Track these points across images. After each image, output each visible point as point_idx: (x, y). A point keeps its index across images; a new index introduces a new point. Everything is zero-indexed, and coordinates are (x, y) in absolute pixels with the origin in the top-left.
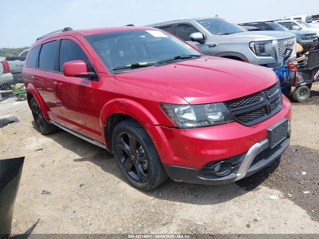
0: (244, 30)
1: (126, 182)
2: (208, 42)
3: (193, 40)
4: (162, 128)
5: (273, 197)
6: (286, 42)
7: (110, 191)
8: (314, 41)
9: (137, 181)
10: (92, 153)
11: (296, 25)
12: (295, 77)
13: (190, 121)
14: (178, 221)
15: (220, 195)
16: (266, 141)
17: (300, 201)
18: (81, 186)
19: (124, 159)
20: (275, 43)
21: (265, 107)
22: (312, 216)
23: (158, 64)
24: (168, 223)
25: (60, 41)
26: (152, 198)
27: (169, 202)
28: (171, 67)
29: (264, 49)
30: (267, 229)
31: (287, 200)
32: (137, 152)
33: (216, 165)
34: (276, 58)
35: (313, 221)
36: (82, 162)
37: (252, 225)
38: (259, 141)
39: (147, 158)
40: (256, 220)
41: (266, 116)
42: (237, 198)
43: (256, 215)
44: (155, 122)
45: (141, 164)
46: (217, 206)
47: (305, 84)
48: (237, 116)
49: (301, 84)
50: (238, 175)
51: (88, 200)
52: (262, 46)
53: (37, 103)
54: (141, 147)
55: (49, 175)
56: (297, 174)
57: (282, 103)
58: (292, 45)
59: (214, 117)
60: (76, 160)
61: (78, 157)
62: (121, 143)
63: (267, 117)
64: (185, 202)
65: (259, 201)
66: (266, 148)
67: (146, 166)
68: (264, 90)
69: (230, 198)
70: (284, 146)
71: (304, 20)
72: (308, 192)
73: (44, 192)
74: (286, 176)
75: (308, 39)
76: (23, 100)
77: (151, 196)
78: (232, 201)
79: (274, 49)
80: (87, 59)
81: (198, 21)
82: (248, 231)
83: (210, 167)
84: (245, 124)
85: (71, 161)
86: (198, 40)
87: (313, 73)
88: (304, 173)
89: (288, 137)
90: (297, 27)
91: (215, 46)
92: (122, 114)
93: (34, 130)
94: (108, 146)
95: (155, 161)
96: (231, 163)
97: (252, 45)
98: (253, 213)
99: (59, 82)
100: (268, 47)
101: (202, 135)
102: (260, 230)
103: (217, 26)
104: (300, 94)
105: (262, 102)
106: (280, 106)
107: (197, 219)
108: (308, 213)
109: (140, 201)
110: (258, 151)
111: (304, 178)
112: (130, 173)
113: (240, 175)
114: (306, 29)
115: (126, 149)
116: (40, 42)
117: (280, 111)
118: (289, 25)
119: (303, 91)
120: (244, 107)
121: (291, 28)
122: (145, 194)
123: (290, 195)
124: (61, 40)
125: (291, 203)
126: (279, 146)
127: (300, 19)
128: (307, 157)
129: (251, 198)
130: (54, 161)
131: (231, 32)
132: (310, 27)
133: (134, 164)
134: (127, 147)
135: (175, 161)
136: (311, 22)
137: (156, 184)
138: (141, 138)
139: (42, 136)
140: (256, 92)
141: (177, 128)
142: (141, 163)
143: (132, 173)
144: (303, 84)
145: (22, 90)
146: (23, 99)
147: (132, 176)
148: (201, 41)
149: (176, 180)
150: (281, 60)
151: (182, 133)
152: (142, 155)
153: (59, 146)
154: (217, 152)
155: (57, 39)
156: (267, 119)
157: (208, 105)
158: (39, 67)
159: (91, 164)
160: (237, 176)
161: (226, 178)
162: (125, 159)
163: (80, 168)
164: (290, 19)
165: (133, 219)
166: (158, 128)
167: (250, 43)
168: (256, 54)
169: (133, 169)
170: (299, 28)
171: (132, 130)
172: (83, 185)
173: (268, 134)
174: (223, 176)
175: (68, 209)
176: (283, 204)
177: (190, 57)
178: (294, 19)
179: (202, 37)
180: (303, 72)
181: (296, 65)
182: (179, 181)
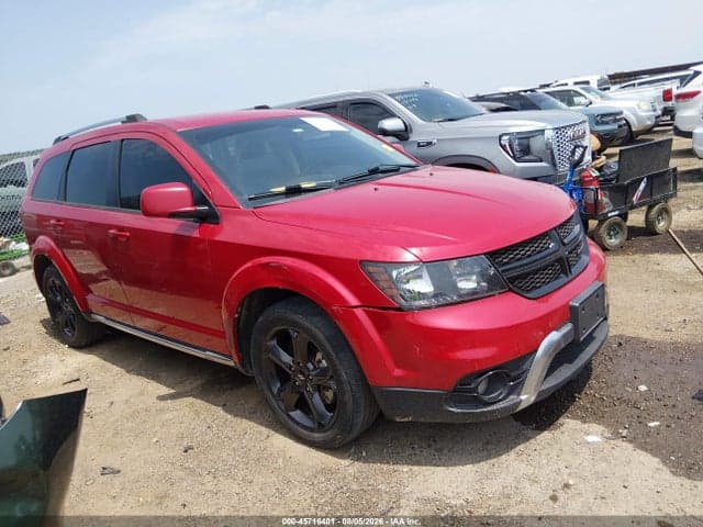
0: (484, 110)
1: (285, 435)
2: (414, 138)
3: (385, 133)
4: (367, 312)
5: (590, 439)
6: (570, 133)
7: (253, 455)
8: (620, 126)
9: (312, 430)
10: (197, 379)
11: (581, 95)
12: (596, 200)
13: (421, 296)
14: (412, 502)
15: (488, 443)
16: (568, 327)
17: (644, 442)
18: (186, 451)
19: (279, 385)
20: (549, 134)
21: (559, 260)
22: (674, 467)
23: (337, 186)
24: (392, 508)
25: (119, 143)
26: (346, 462)
27: (385, 467)
28: (366, 189)
29: (528, 147)
30: (592, 501)
31: (619, 442)
32: (310, 366)
33: (480, 380)
34: (554, 165)
35: (675, 478)
36: (178, 401)
37: (562, 495)
38: (556, 329)
39: (336, 377)
40: (567, 486)
41: (564, 278)
42: (521, 447)
43: (565, 477)
44: (352, 300)
45: (319, 391)
46: (484, 466)
47: (616, 213)
48: (512, 280)
49: (610, 215)
50: (523, 397)
51: (210, 477)
52: (525, 141)
53: (60, 277)
54: (319, 356)
55: (109, 435)
56: (630, 390)
57: (587, 252)
58: (583, 136)
59: (468, 285)
60: (162, 398)
61: (164, 390)
62: (271, 350)
63: (566, 280)
64: (418, 463)
65: (566, 449)
66: (570, 340)
67: (330, 394)
68: (555, 229)
69: (509, 448)
70: (599, 336)
71: (594, 85)
72: (657, 423)
73: (105, 470)
74: (609, 396)
75: (607, 123)
76: (10, 275)
77: (344, 458)
78: (512, 454)
79: (549, 147)
80: (190, 178)
81: (392, 96)
82: (556, 510)
83: (470, 384)
84: (528, 295)
85: (151, 401)
86: (395, 134)
87: (630, 191)
88: (643, 388)
89: (606, 319)
90: (582, 100)
91: (429, 144)
92: (277, 288)
93: (50, 339)
94: (241, 360)
95: (353, 382)
96: (508, 374)
97: (505, 140)
98: (558, 472)
99: (121, 229)
100: (536, 144)
101: (448, 321)
102: (580, 504)
103: (429, 103)
104: (609, 234)
105: (554, 252)
106: (585, 258)
107: (449, 494)
108: (664, 462)
109: (323, 471)
110: (556, 349)
111: (646, 397)
112: (292, 414)
113: (526, 398)
114: (601, 104)
115: (284, 363)
116: (66, 146)
117: (586, 267)
118: (567, 97)
119: (615, 228)
120: (525, 262)
121: (570, 103)
122: (331, 455)
123: (625, 433)
124: (123, 140)
125: (630, 446)
126: (590, 338)
127: (587, 83)
128: (643, 356)
129: (548, 444)
130: (112, 403)
131: (460, 116)
132: (609, 99)
133: (302, 394)
134: (286, 358)
135: (398, 378)
136: (608, 89)
137: (355, 433)
138: (321, 336)
139: (72, 351)
140: (541, 232)
141: (399, 309)
142: (320, 389)
143: (297, 414)
144: (613, 214)
145: (5, 253)
146: (8, 272)
147: (297, 419)
148: (402, 136)
149: (398, 420)
150: (564, 168)
151: (409, 319)
152: (324, 372)
153: (116, 369)
154: (481, 353)
155: (112, 138)
156: (566, 284)
157: (455, 263)
158: (65, 200)
159: (199, 403)
160: (521, 401)
161: (501, 405)
162: (282, 386)
163: (175, 413)
164: (566, 84)
165: (317, 508)
166: (360, 313)
167: (500, 137)
168: (514, 158)
169: (303, 404)
170: (587, 101)
171: (301, 321)
172: (191, 448)
173: (571, 314)
174: (495, 403)
175: (167, 502)
176: (614, 452)
177: (396, 170)
178: (576, 83)
179: (402, 127)
180: (610, 189)
181: (597, 177)
182: (406, 419)
